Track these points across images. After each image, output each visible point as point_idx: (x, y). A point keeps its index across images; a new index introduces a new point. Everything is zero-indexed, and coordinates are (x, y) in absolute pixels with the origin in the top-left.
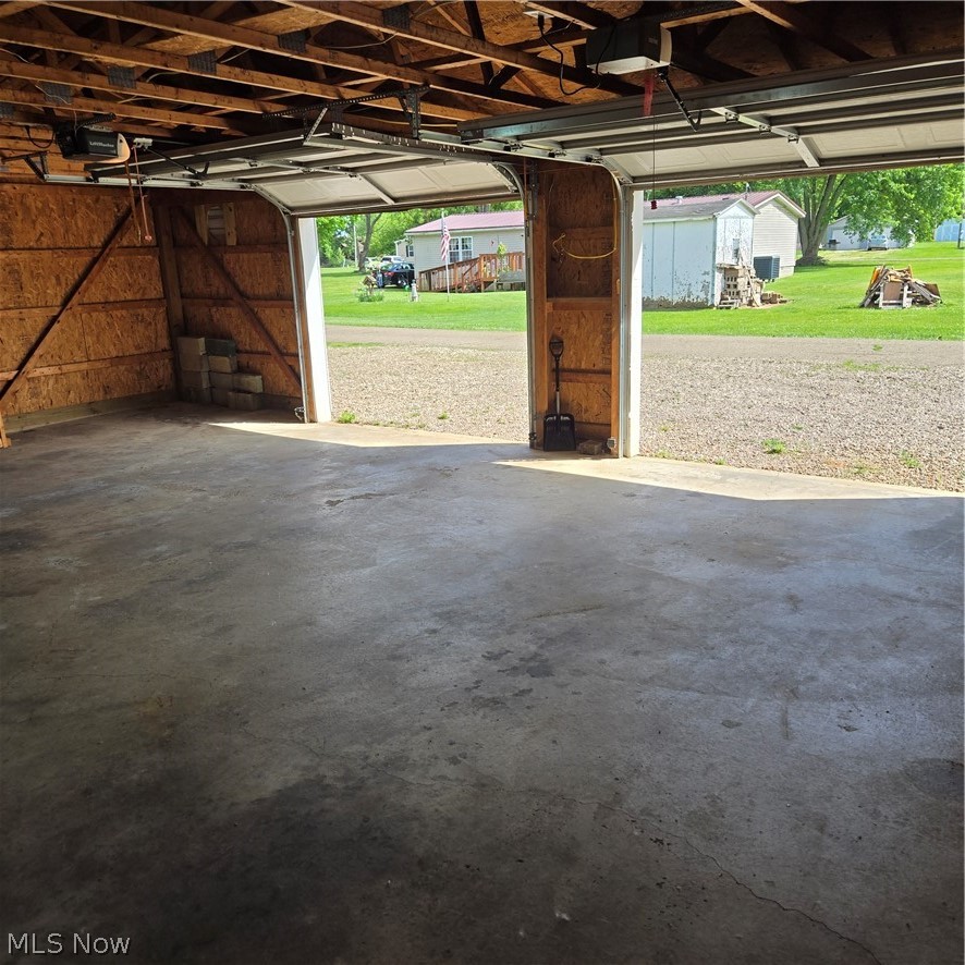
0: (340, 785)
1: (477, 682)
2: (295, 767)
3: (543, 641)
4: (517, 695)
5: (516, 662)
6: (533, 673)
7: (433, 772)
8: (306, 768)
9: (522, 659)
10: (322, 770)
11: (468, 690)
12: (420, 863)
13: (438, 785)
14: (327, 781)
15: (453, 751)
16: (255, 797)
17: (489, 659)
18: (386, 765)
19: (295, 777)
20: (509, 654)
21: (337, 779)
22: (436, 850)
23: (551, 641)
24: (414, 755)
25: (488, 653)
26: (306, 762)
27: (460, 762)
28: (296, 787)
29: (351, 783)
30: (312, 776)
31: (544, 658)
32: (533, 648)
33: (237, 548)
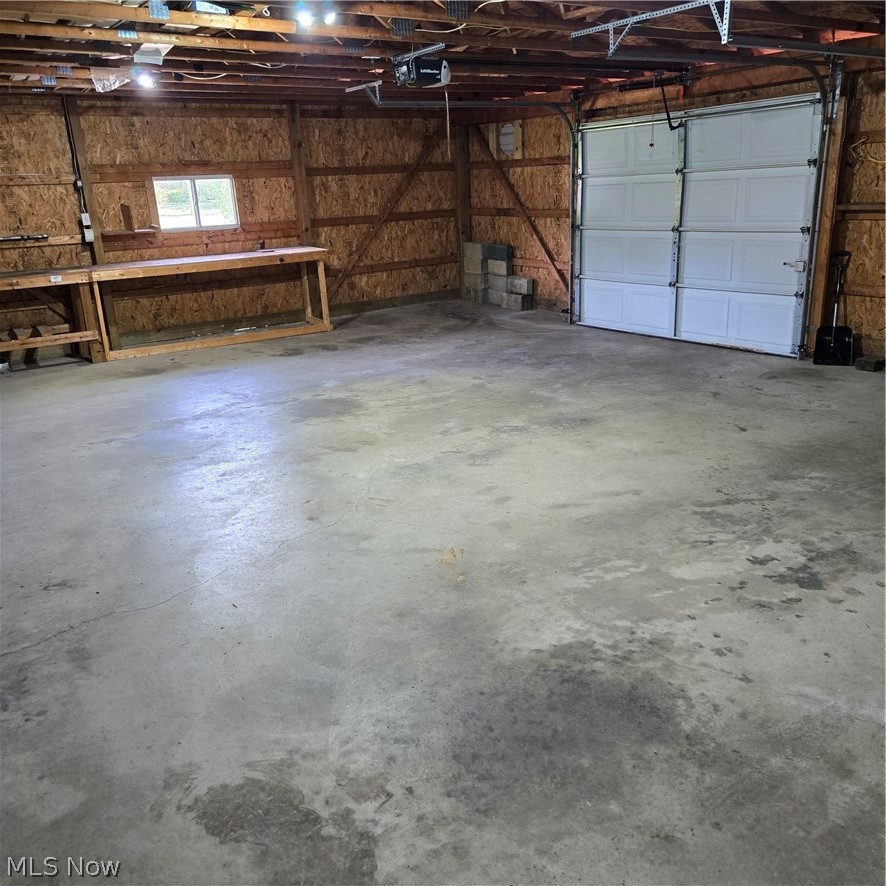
0: (610, 652)
1: (742, 583)
2: (569, 629)
3: (813, 554)
4: (783, 602)
5: (782, 570)
6: (802, 584)
7: (697, 658)
8: (577, 631)
9: (790, 569)
10: (594, 636)
11: (733, 589)
12: (688, 737)
13: (703, 672)
14: (597, 647)
15: (718, 643)
16: (535, 647)
17: (753, 562)
18: (651, 643)
19: (568, 638)
20: (776, 562)
21: (605, 646)
22: (703, 730)
23: (822, 556)
24: (679, 642)
25: (753, 557)
26: (577, 625)
27: (726, 655)
28: (570, 646)
29: (619, 653)
30: (584, 639)
31: (814, 570)
32: (802, 560)
33: (512, 431)
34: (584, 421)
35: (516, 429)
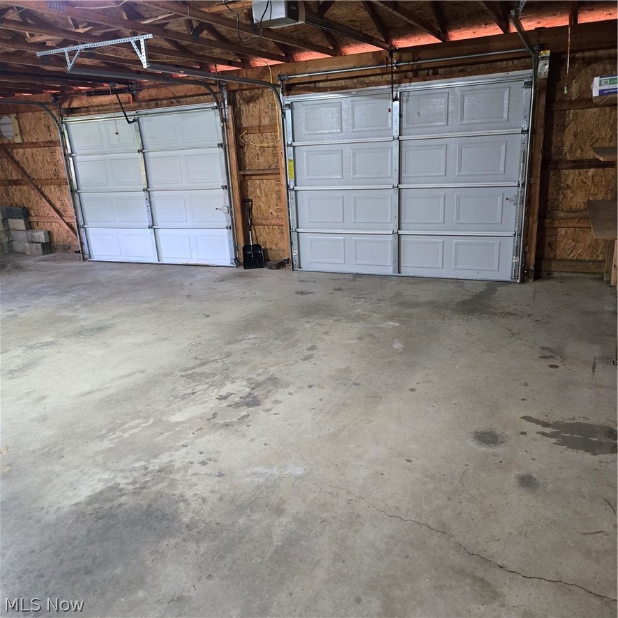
0: (131, 487)
1: (215, 414)
2: (99, 481)
3: (254, 385)
4: (239, 419)
5: (237, 399)
6: (248, 405)
7: (190, 471)
8: (106, 480)
9: (241, 398)
10: (119, 480)
11: (209, 420)
12: (187, 526)
13: (194, 479)
14: (121, 486)
15: (202, 457)
16: (74, 502)
17: (220, 399)
18: (159, 471)
19: (100, 487)
20: (233, 395)
21: (127, 484)
22: (197, 518)
23: (259, 385)
24: (178, 465)
25: (220, 396)
26: (106, 476)
27: (208, 463)
28: (101, 493)
29: (138, 486)
30: (112, 484)
31: (255, 395)
32: (248, 390)
33: (43, 346)
34: (101, 329)
35: (47, 344)
